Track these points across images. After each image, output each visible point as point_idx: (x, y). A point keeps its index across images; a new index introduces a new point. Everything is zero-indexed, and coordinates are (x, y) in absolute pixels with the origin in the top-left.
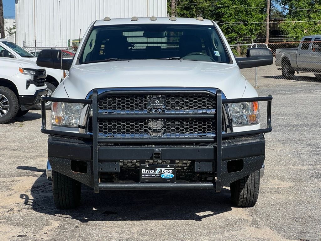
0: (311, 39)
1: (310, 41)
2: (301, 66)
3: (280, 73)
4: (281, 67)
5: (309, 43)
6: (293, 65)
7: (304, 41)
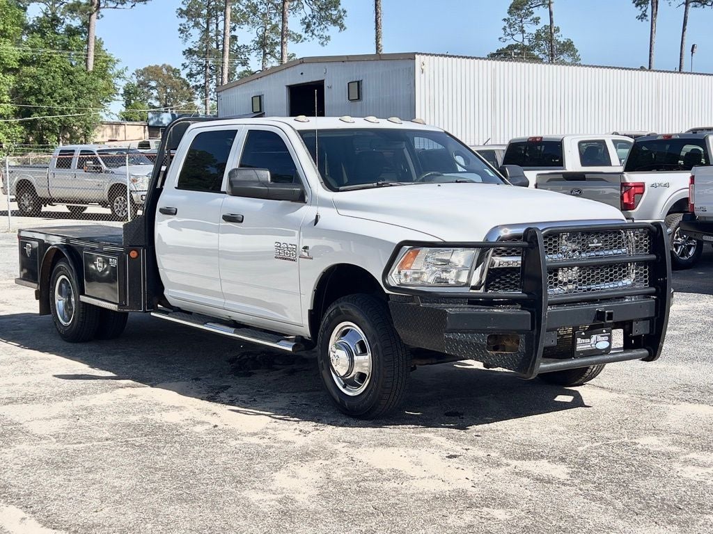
0: (74, 151)
1: (73, 154)
2: (55, 194)
3: (15, 206)
4: (14, 197)
5: (71, 159)
6: (42, 192)
7: (60, 155)
